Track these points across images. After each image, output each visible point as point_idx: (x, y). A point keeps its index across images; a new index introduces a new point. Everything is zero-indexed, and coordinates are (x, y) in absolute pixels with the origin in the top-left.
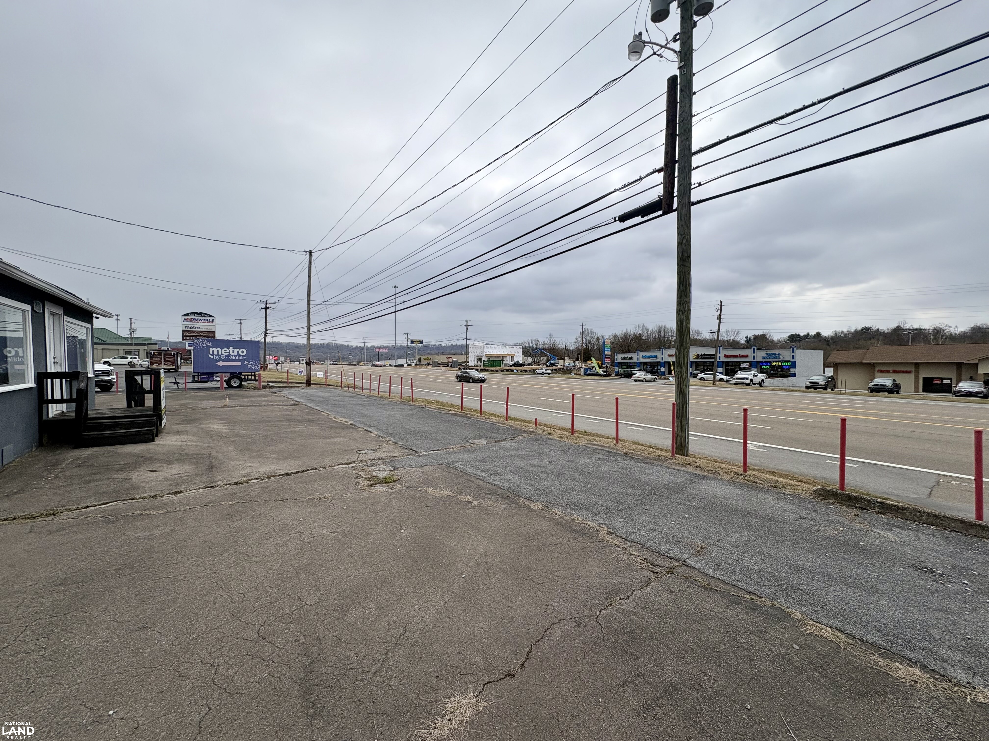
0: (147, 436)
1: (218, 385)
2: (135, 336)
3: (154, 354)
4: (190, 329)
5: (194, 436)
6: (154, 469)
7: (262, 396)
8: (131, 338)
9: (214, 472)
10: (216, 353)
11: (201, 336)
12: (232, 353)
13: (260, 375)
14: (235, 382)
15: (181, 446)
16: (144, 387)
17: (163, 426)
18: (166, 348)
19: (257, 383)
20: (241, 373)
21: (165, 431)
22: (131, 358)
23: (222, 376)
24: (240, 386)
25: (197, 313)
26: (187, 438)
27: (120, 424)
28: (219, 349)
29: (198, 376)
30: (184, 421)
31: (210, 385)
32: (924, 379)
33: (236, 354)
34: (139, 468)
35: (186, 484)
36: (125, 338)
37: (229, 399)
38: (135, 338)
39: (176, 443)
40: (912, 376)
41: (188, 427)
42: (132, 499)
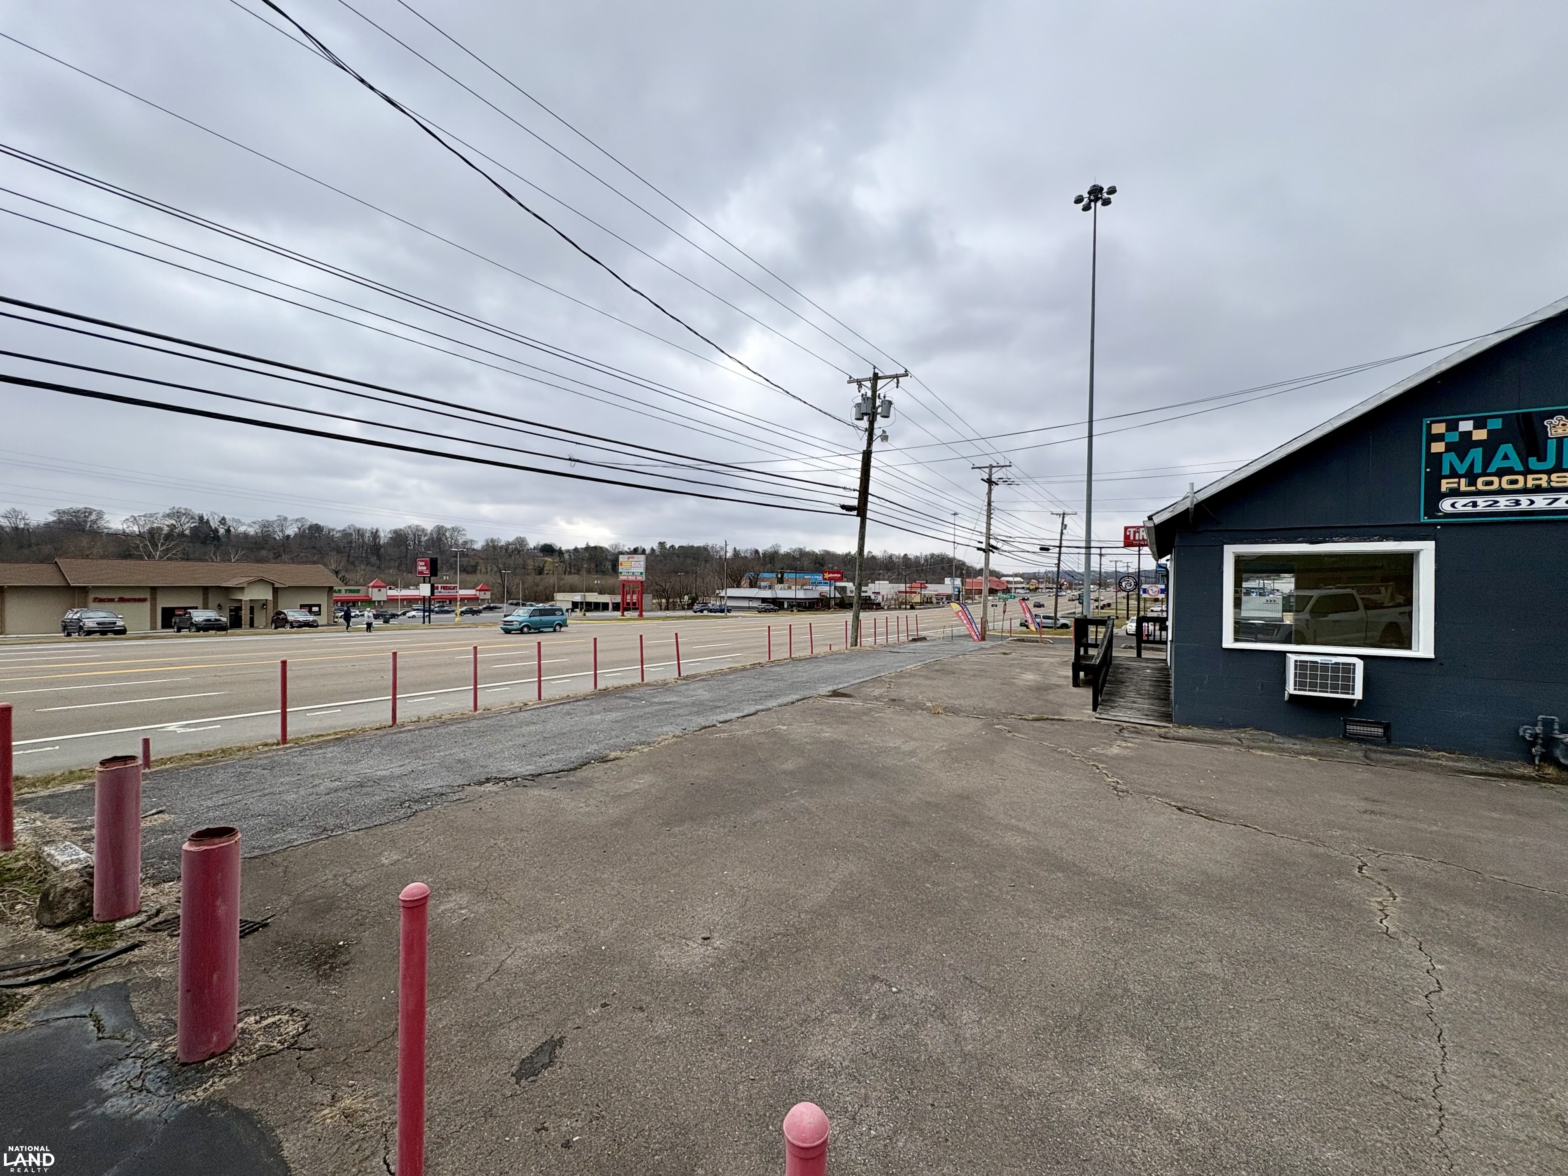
32: (163, 609)
40: (147, 605)
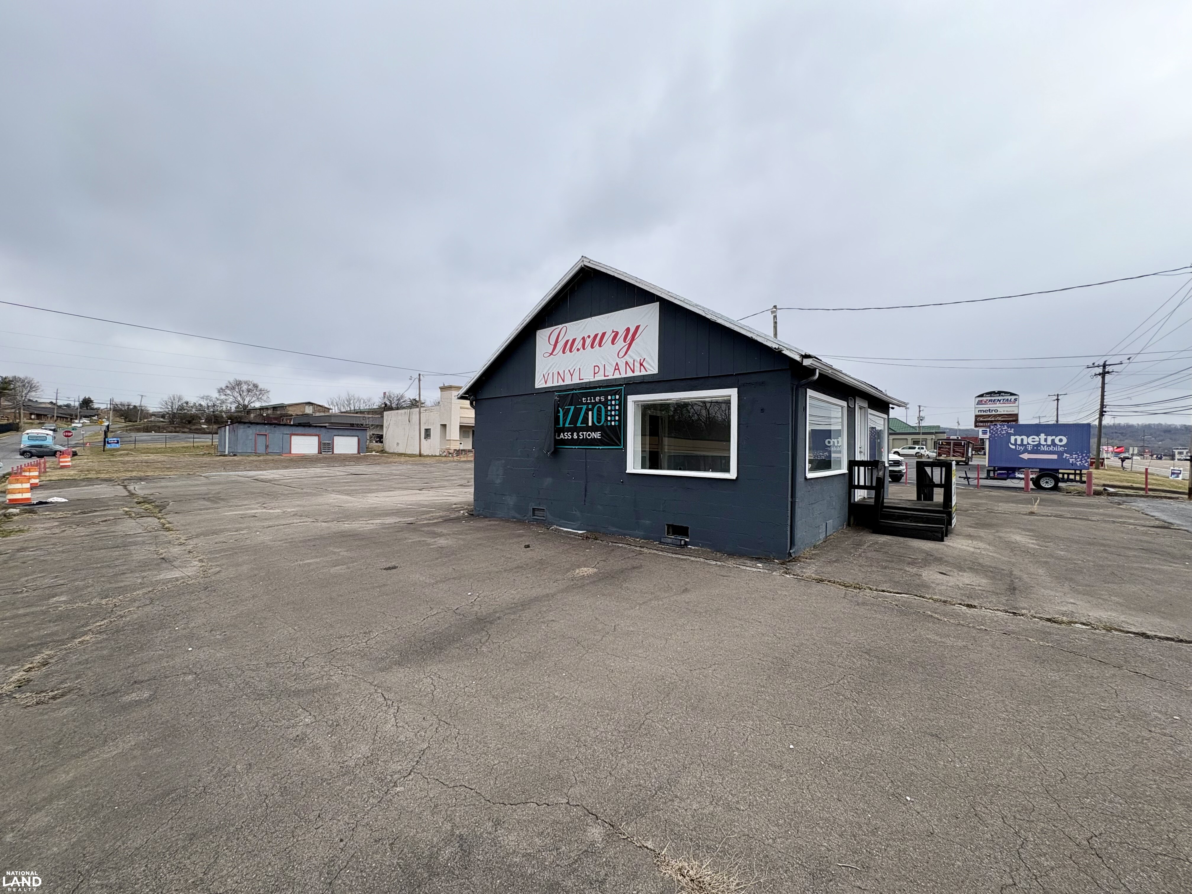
0: (936, 534)
1: (1022, 484)
2: (923, 425)
3: (942, 444)
4: (985, 413)
5: (989, 544)
6: (944, 572)
7: (1093, 506)
8: (919, 427)
9: (1017, 596)
10: (1019, 442)
11: (998, 421)
12: (1043, 442)
13: (1090, 475)
14: (1047, 482)
15: (973, 553)
16: (934, 480)
17: (953, 526)
18: (955, 437)
19: (1085, 485)
20: (1058, 470)
21: (955, 532)
22: (919, 448)
23: (1028, 472)
24: (1055, 488)
25: (994, 392)
26: (981, 545)
27: (911, 517)
28: (1024, 437)
29: (994, 471)
30: (977, 524)
31: (1009, 483)
33: (1049, 443)
34: (929, 566)
35: (981, 600)
36: (913, 427)
37: (1038, 505)
38: (923, 427)
39: (968, 548)
41: (982, 532)
42: (923, 597)
